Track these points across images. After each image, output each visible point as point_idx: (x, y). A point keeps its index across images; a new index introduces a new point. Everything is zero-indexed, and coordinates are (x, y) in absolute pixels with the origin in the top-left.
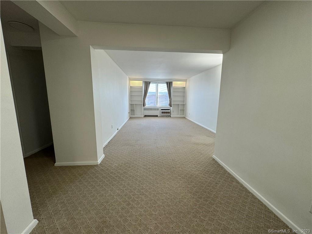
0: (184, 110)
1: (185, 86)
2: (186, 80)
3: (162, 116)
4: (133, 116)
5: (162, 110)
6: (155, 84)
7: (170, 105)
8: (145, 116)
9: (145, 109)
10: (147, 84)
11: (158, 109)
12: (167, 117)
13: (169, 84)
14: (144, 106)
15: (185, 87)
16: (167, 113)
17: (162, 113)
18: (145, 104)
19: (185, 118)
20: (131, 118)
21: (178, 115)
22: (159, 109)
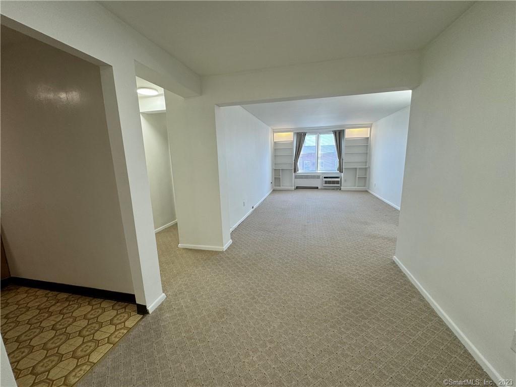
0: (365, 178)
1: (369, 136)
2: (372, 124)
3: (325, 189)
4: (278, 188)
5: (325, 178)
6: (315, 136)
7: (340, 170)
8: (297, 188)
9: (296, 177)
10: (301, 137)
11: (318, 177)
12: (334, 189)
13: (339, 135)
14: (295, 172)
15: (367, 138)
16: (334, 182)
17: (326, 182)
18: (296, 169)
19: (367, 191)
20: (274, 191)
21: (355, 186)
22: (321, 177)
